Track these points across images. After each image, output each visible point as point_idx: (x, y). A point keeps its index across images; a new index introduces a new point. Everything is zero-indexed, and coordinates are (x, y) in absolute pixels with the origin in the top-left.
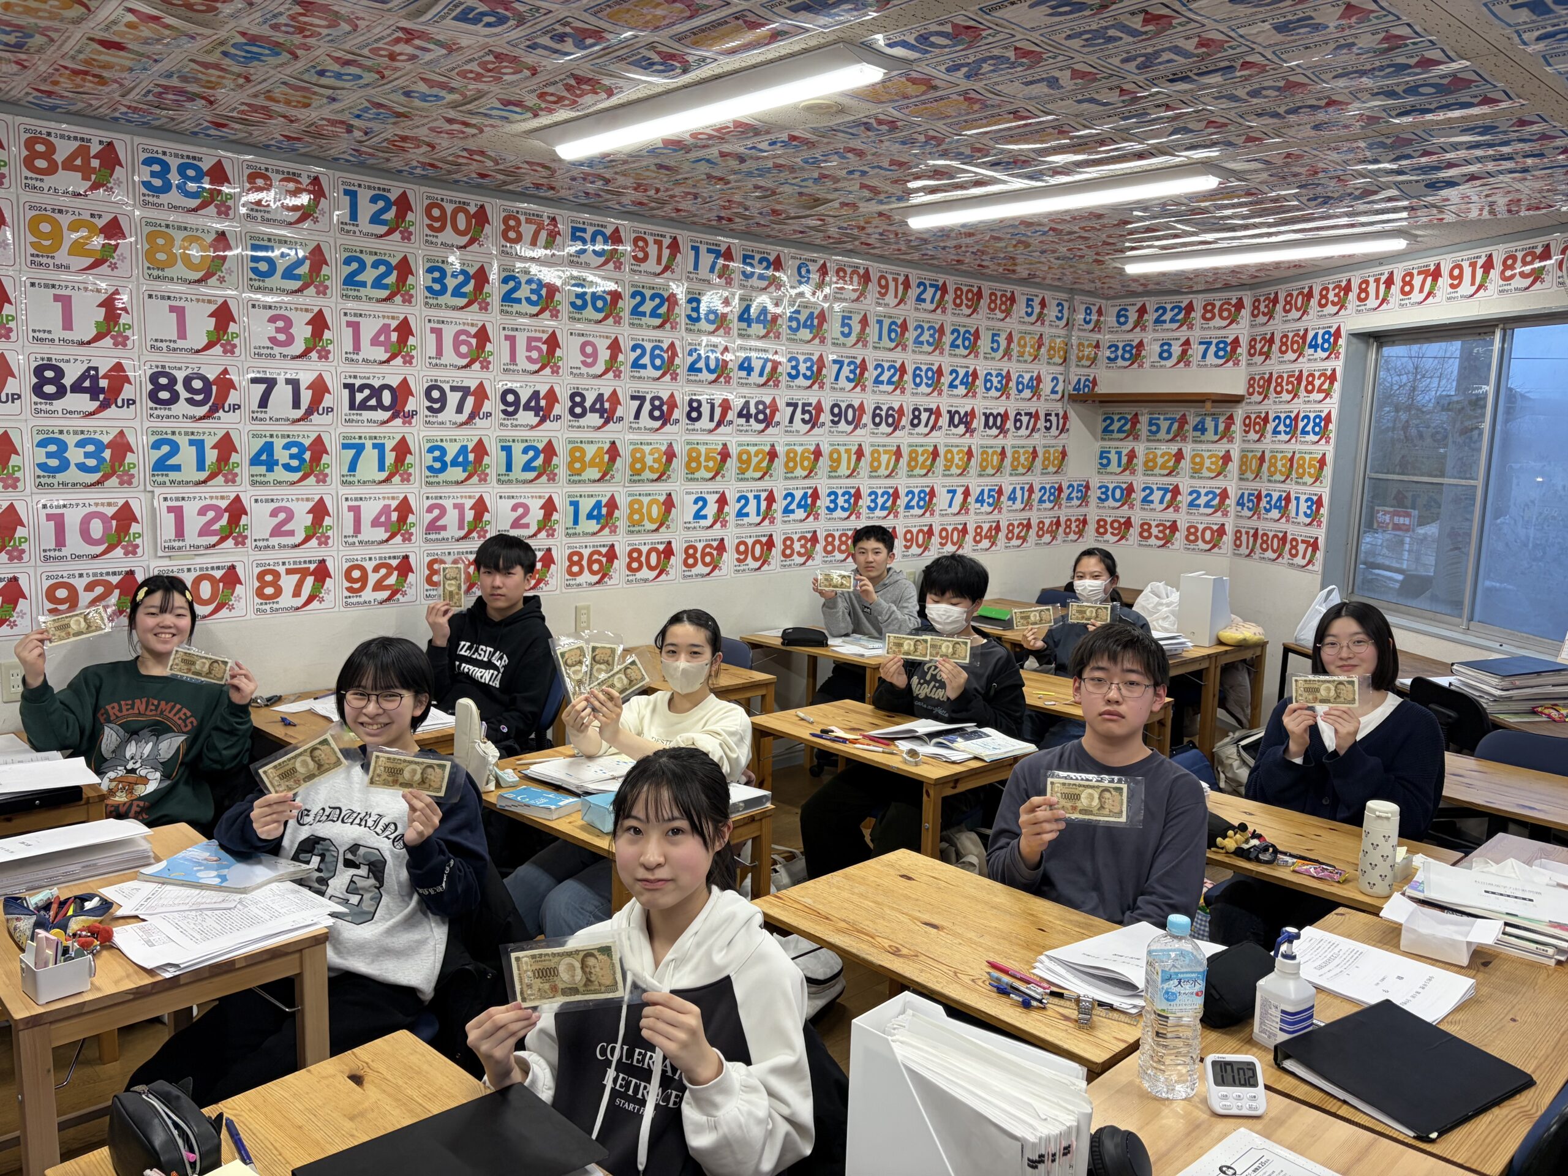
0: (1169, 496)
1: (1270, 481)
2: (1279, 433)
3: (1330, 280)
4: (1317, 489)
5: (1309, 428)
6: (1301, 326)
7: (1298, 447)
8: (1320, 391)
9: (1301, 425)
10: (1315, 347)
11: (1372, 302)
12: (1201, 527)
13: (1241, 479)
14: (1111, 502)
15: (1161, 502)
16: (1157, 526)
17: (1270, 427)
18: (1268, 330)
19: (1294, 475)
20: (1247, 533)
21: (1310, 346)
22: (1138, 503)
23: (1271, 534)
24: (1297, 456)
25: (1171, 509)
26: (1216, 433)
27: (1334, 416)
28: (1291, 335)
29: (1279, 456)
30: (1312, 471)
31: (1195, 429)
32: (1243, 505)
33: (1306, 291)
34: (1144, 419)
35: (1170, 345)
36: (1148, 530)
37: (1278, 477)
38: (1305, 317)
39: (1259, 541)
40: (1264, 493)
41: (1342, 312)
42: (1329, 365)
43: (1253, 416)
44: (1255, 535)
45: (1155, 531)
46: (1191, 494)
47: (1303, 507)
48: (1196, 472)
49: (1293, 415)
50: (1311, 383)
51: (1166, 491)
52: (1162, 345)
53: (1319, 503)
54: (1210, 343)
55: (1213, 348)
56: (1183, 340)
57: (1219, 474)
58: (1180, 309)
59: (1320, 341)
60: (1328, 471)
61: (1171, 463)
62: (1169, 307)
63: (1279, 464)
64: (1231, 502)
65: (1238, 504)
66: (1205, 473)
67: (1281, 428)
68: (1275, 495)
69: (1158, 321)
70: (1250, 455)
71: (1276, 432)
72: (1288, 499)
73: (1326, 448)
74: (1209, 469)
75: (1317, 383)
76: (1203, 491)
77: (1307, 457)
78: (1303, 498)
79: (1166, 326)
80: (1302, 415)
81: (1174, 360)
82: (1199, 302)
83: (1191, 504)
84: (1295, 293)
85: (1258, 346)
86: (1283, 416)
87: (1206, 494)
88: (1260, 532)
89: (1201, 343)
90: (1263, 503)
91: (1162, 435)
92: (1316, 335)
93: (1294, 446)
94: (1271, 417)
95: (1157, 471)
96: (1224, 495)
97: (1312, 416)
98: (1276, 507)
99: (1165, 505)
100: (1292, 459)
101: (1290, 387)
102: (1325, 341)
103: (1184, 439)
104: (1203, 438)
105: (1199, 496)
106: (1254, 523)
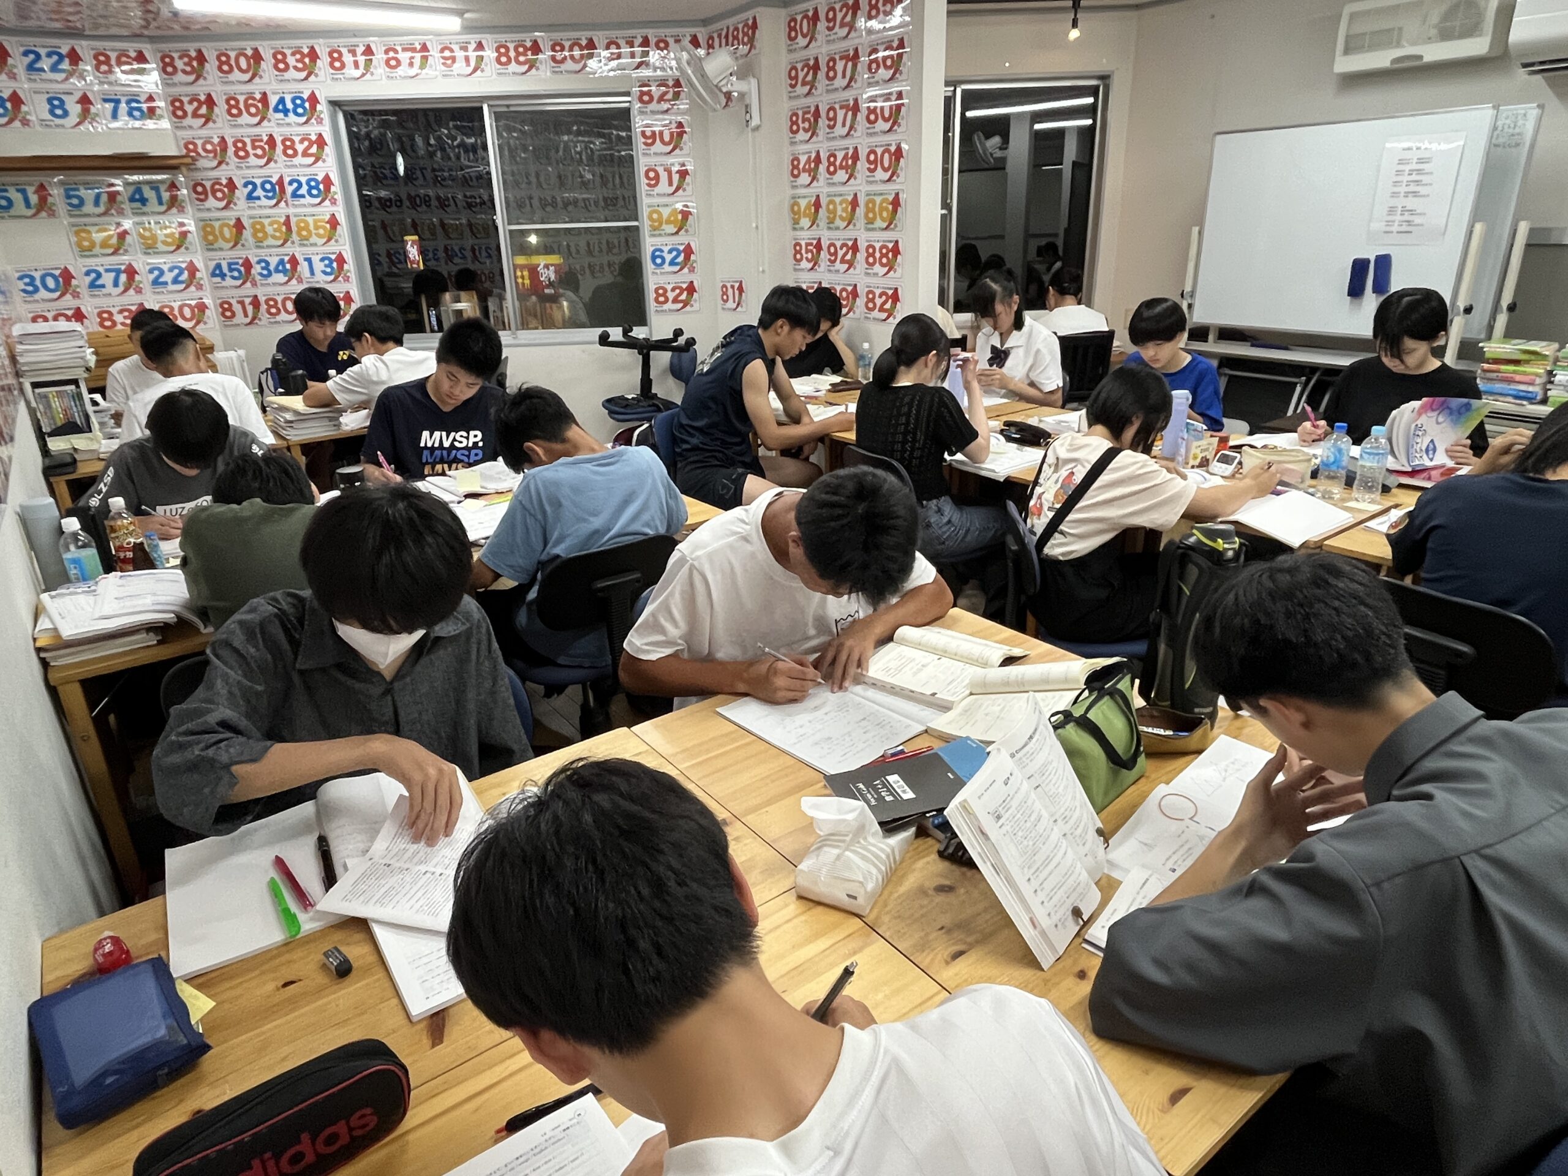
0: (123, 278)
1: (258, 247)
2: (258, 198)
3: (287, 45)
4: (333, 248)
5: (304, 190)
6: (256, 88)
7: (291, 211)
8: (305, 154)
9: (289, 189)
10: (286, 112)
11: (351, 71)
12: (176, 305)
13: (209, 250)
14: (43, 294)
15: (116, 284)
16: (121, 312)
17: (241, 193)
18: (201, 90)
19: (295, 237)
20: (242, 303)
21: (276, 110)
22: (84, 291)
23: (279, 299)
24: (293, 220)
25: (131, 292)
26: (161, 203)
27: (335, 177)
28: (241, 99)
29: (266, 222)
30: (321, 231)
31: (132, 200)
32: (223, 276)
33: (249, 52)
34: (56, 194)
35: (62, 102)
36: (110, 319)
37: (270, 241)
38: (257, 80)
39: (264, 307)
40: (253, 260)
41: (312, 78)
42: (313, 130)
43: (208, 184)
44: (256, 303)
45: (119, 318)
46: (151, 271)
47: (319, 266)
48: (150, 247)
49: (274, 180)
50: (292, 147)
51: (118, 272)
52: (50, 101)
53: (341, 260)
54: (117, 102)
55: (123, 106)
56: (78, 95)
57: (178, 247)
58: (61, 57)
59: (290, 106)
60: (343, 230)
61: (114, 241)
62: (43, 52)
63: (269, 230)
64: (202, 274)
65: (214, 275)
66: (162, 247)
67: (259, 192)
68: (273, 261)
69: (31, 67)
70: (217, 224)
71: (250, 197)
72: (294, 261)
73: (333, 209)
74: (165, 243)
75: (300, 148)
76: (165, 268)
77: (310, 220)
78: (316, 259)
79: (44, 76)
80: (287, 180)
81: (73, 119)
82: (84, 48)
83: (156, 282)
84: (233, 54)
85: (190, 109)
86: (258, 182)
87: (171, 270)
88: (262, 299)
89: (106, 100)
90: (257, 269)
91: (89, 208)
92: (282, 101)
93: (282, 210)
94: (239, 183)
95: (97, 250)
96: (192, 270)
97: (303, 180)
98: (277, 271)
99: (121, 288)
100: (287, 223)
101: (259, 152)
102: (296, 106)
103: (121, 213)
104: (145, 209)
105: (162, 273)
106: (248, 290)
